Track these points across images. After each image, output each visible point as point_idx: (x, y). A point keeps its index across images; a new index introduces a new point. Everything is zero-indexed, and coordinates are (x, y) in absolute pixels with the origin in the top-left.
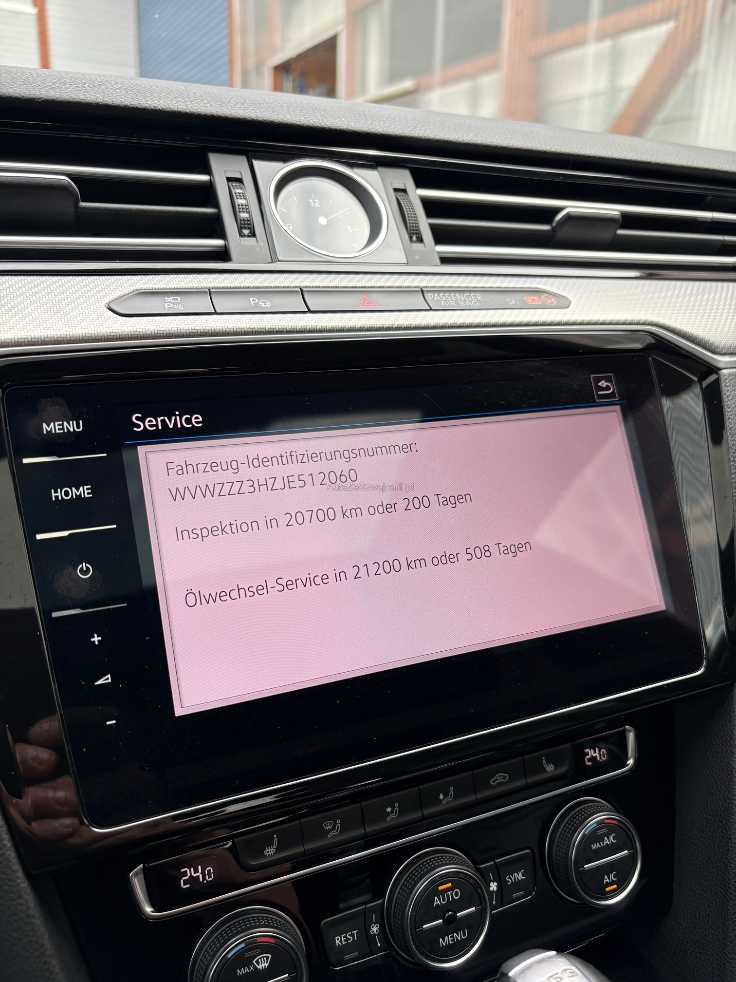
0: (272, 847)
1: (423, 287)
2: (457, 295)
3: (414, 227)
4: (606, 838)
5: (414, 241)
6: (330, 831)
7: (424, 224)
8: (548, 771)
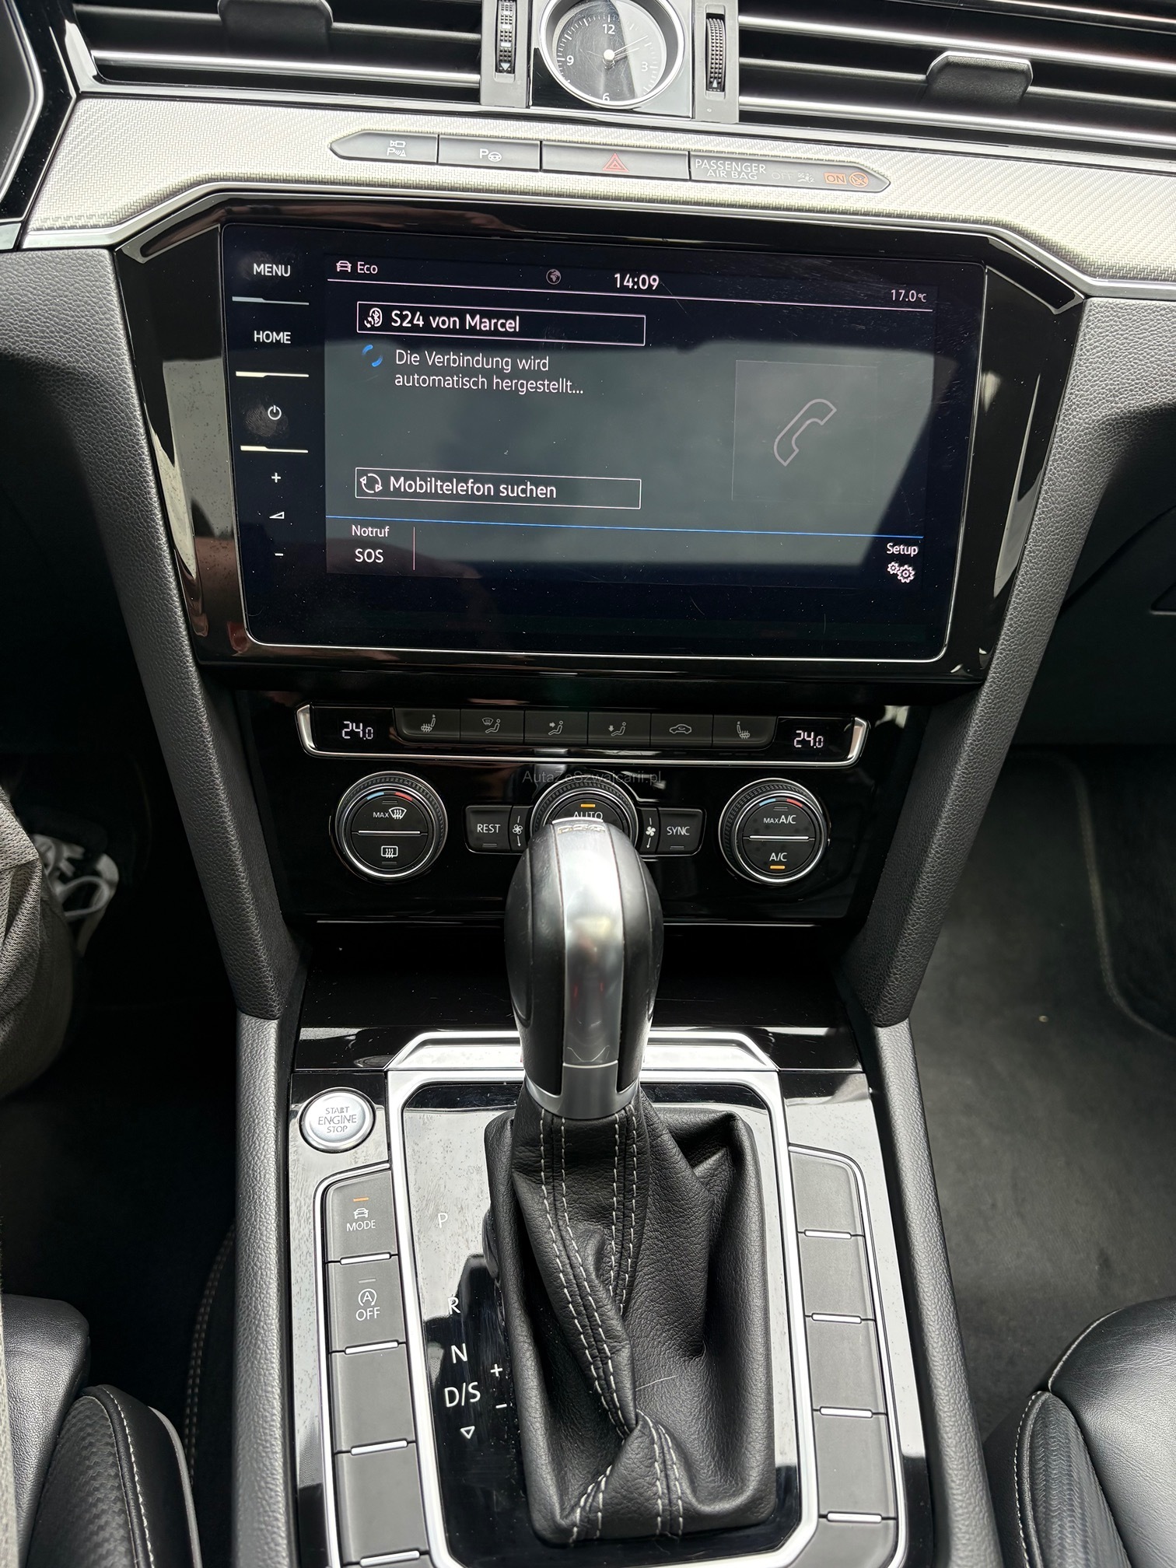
0: (428, 725)
1: (698, 150)
2: (734, 163)
3: (716, 68)
4: (783, 816)
5: (713, 89)
6: (488, 727)
7: (733, 62)
8: (741, 738)
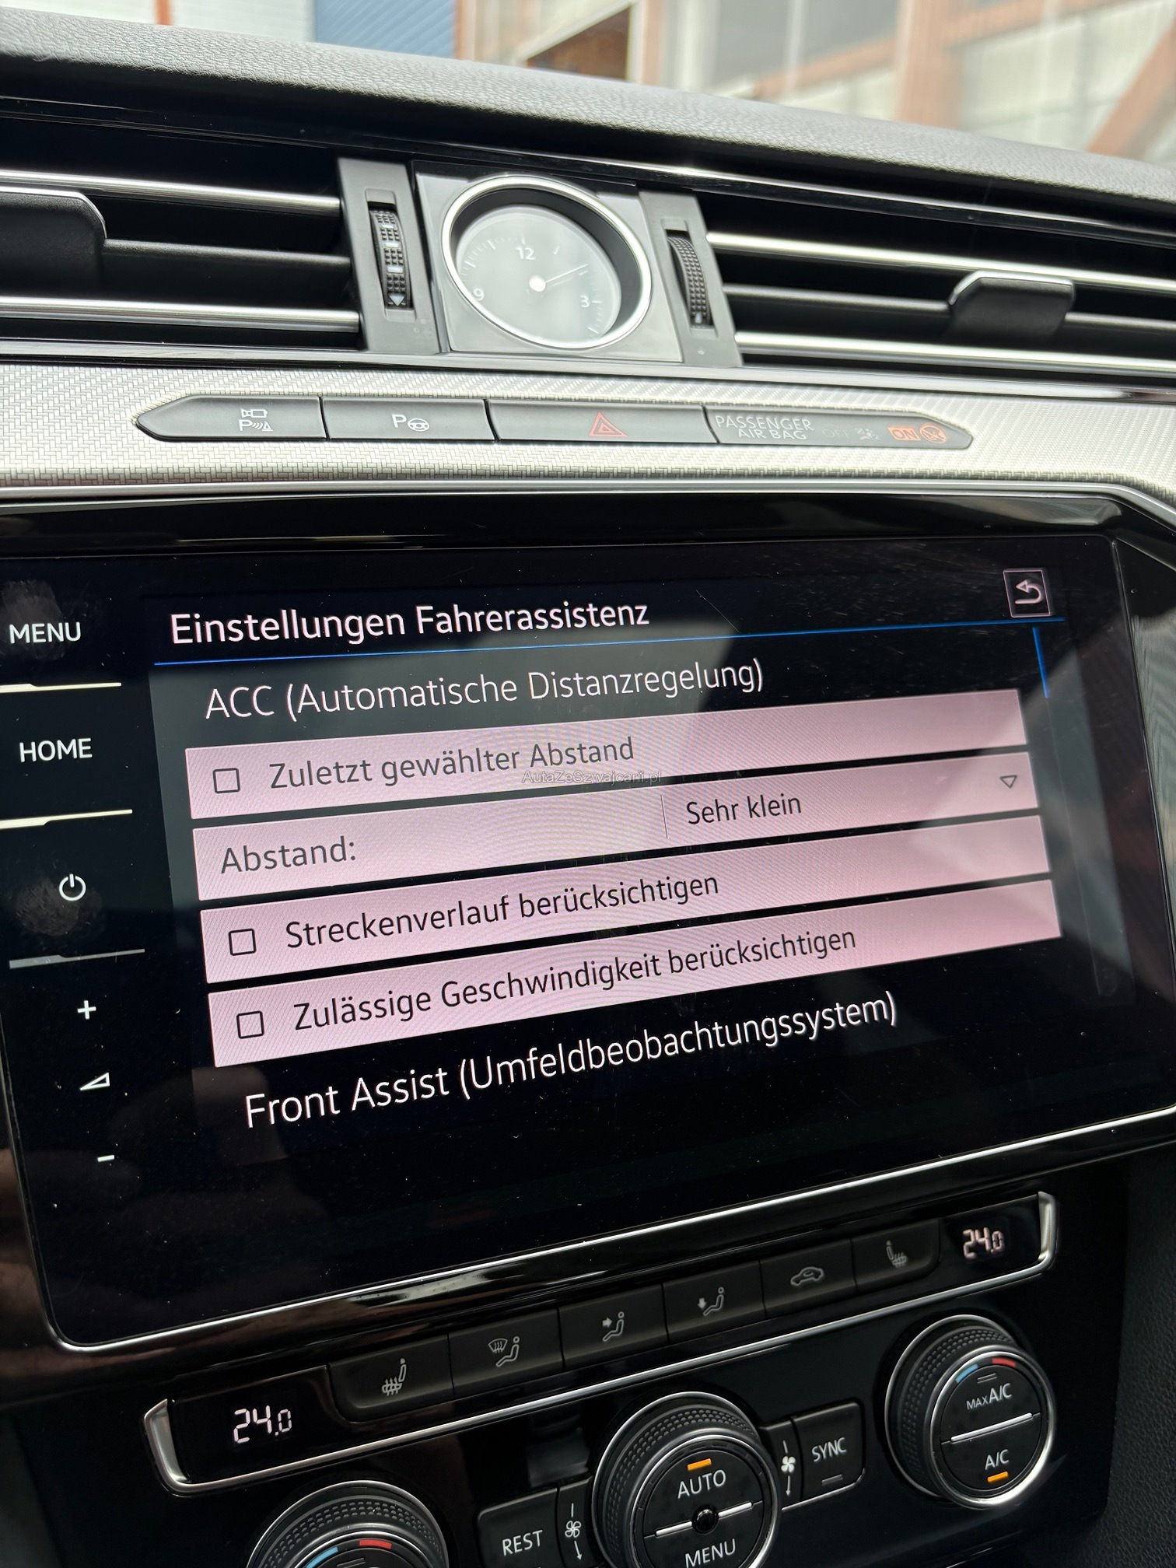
0: (395, 1380)
1: (707, 404)
2: (768, 419)
3: (698, 298)
4: (993, 1390)
5: (698, 324)
6: (500, 1355)
7: (718, 294)
8: (894, 1267)
